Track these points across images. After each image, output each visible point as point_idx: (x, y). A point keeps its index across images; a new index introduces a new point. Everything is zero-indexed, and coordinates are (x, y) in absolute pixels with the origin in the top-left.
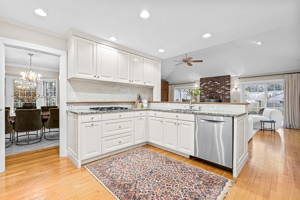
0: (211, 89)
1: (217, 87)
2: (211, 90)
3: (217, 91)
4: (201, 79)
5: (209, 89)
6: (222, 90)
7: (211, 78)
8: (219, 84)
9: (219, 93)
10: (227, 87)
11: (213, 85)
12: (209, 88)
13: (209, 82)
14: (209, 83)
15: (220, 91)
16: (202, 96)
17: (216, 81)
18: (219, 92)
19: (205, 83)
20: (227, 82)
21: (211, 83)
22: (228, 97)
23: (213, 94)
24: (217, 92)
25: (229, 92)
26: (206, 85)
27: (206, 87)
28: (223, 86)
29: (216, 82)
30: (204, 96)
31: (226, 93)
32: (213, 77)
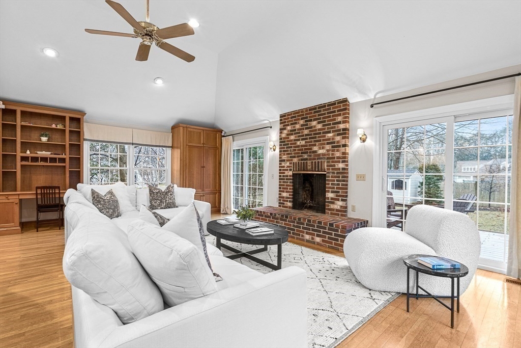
0: (303, 142)
1: (315, 137)
2: (302, 146)
3: (315, 148)
4: (281, 116)
5: (298, 143)
6: (328, 144)
7: (302, 111)
8: (320, 126)
9: (319, 155)
10: (338, 135)
11: (306, 132)
12: (299, 140)
13: (298, 123)
14: (298, 126)
15: (323, 148)
16: (283, 164)
17: (315, 120)
18: (321, 152)
19: (289, 128)
20: (340, 119)
21: (302, 125)
22: (341, 165)
23: (306, 156)
24: (315, 152)
25: (342, 149)
26: (292, 132)
27: (292, 137)
28: (329, 132)
29: (314, 123)
30: (288, 164)
31: (338, 154)
32: (306, 109)
